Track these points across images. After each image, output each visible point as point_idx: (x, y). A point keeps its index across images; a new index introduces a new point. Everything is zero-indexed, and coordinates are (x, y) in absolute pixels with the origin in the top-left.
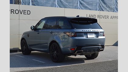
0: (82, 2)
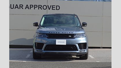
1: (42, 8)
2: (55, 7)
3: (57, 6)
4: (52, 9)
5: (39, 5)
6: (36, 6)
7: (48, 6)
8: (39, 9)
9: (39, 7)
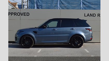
0: (85, 3)
1: (17, 14)
2: (26, 14)
3: (27, 13)
4: (24, 15)
5: (14, 13)
6: (12, 13)
7: (21, 13)
8: (14, 15)
9: (14, 14)
